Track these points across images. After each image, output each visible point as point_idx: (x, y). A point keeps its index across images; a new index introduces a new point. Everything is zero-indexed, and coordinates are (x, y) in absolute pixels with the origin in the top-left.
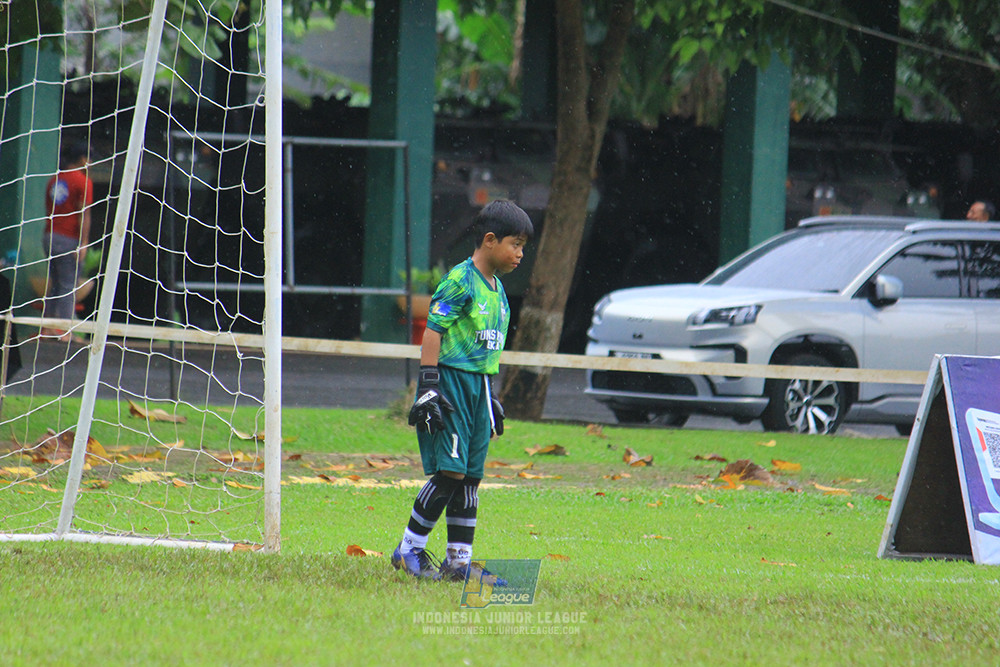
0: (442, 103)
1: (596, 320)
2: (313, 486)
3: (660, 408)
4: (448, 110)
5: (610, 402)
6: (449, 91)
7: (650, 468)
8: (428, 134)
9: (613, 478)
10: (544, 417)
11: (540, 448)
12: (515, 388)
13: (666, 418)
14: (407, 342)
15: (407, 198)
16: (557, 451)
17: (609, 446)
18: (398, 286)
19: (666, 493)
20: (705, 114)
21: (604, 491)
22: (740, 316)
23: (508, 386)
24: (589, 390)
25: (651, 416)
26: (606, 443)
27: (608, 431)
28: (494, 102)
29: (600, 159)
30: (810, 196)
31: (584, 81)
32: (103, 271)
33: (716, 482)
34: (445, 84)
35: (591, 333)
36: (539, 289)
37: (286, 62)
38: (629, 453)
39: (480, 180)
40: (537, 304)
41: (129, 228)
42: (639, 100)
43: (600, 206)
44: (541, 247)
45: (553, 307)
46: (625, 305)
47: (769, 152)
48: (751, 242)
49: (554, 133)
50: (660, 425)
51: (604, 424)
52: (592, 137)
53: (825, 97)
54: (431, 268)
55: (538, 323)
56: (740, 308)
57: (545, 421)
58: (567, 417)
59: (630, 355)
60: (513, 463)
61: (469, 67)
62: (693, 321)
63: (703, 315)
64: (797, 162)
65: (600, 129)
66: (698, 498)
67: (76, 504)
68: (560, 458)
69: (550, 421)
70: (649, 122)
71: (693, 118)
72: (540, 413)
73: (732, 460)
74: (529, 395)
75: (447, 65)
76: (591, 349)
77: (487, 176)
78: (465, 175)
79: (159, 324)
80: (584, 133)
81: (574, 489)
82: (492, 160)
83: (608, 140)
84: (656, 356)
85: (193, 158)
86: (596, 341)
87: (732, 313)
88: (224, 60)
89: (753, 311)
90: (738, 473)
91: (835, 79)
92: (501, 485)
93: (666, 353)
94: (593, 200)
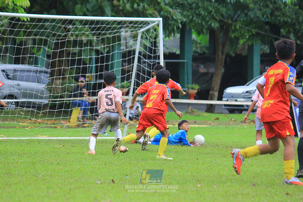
0: (193, 53)
1: (224, 93)
2: (171, 127)
3: (237, 110)
4: (195, 54)
5: (228, 109)
6: (195, 50)
7: (236, 122)
8: (191, 59)
9: (229, 124)
10: (215, 112)
11: (215, 118)
12: (209, 107)
13: (238, 112)
14: (188, 99)
15: (187, 70)
16: (218, 119)
17: (228, 118)
18: (186, 88)
19: (239, 126)
20: (244, 53)
21: (227, 126)
22: (252, 92)
23: (208, 107)
24: (223, 107)
25: (236, 111)
26: (227, 117)
27: (227, 115)
28: (203, 52)
29: (224, 63)
30: (265, 68)
31: (221, 48)
32: (130, 87)
33: (249, 124)
34: (194, 49)
35: (223, 96)
36: (213, 88)
37: (164, 46)
38: (231, 119)
39: (201, 67)
40: (213, 90)
41: (135, 78)
42: (231, 50)
43: (224, 72)
44: (214, 79)
45: (216, 91)
46: (230, 90)
47: (257, 60)
48: (254, 77)
49: (215, 58)
50: (237, 113)
51: (227, 113)
52: (223, 58)
53: (267, 49)
54: (192, 84)
55: (213, 94)
56: (252, 91)
57: (215, 113)
58: (220, 112)
59: (231, 100)
60: (209, 121)
61: (198, 45)
62: (243, 93)
63: (245, 92)
64: (262, 62)
65: (224, 57)
66: (245, 127)
67: (127, 131)
68: (218, 120)
69: (217, 113)
70: (233, 55)
71: (242, 54)
72: (214, 111)
73: (251, 120)
74: (212, 108)
75: (194, 45)
76: (224, 99)
77: (203, 66)
78: (198, 66)
79: (141, 97)
80: (221, 58)
81: (221, 126)
82: (203, 63)
83: (226, 58)
84: (236, 101)
85: (146, 64)
86: (225, 97)
87: (250, 92)
88: (152, 46)
89: (255, 91)
90: (253, 122)
91: (269, 46)
92: (207, 126)
93: (238, 100)
94: (223, 70)
